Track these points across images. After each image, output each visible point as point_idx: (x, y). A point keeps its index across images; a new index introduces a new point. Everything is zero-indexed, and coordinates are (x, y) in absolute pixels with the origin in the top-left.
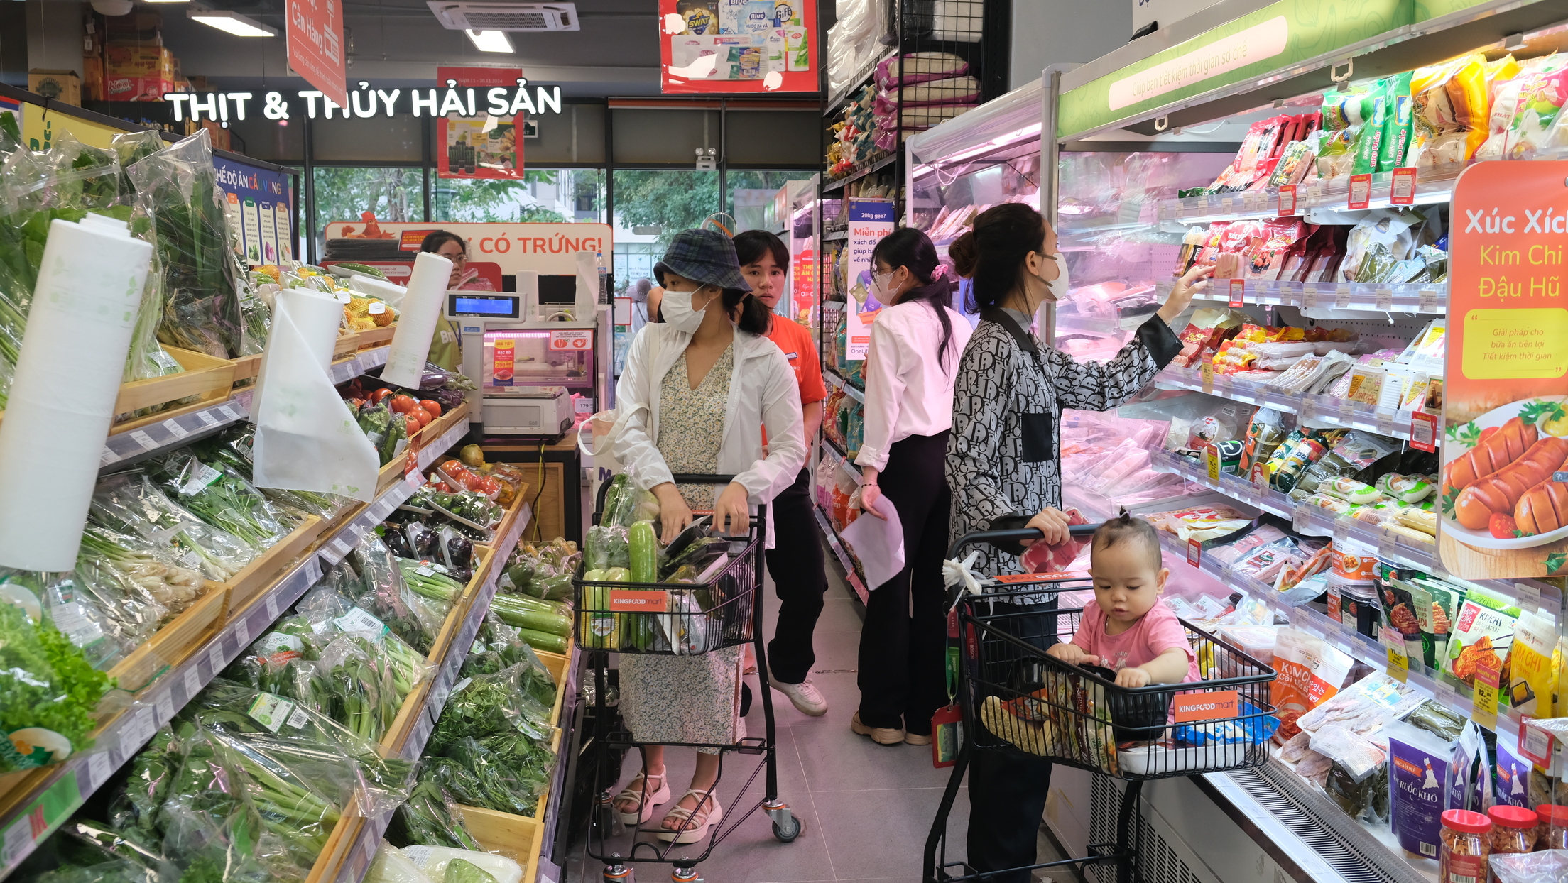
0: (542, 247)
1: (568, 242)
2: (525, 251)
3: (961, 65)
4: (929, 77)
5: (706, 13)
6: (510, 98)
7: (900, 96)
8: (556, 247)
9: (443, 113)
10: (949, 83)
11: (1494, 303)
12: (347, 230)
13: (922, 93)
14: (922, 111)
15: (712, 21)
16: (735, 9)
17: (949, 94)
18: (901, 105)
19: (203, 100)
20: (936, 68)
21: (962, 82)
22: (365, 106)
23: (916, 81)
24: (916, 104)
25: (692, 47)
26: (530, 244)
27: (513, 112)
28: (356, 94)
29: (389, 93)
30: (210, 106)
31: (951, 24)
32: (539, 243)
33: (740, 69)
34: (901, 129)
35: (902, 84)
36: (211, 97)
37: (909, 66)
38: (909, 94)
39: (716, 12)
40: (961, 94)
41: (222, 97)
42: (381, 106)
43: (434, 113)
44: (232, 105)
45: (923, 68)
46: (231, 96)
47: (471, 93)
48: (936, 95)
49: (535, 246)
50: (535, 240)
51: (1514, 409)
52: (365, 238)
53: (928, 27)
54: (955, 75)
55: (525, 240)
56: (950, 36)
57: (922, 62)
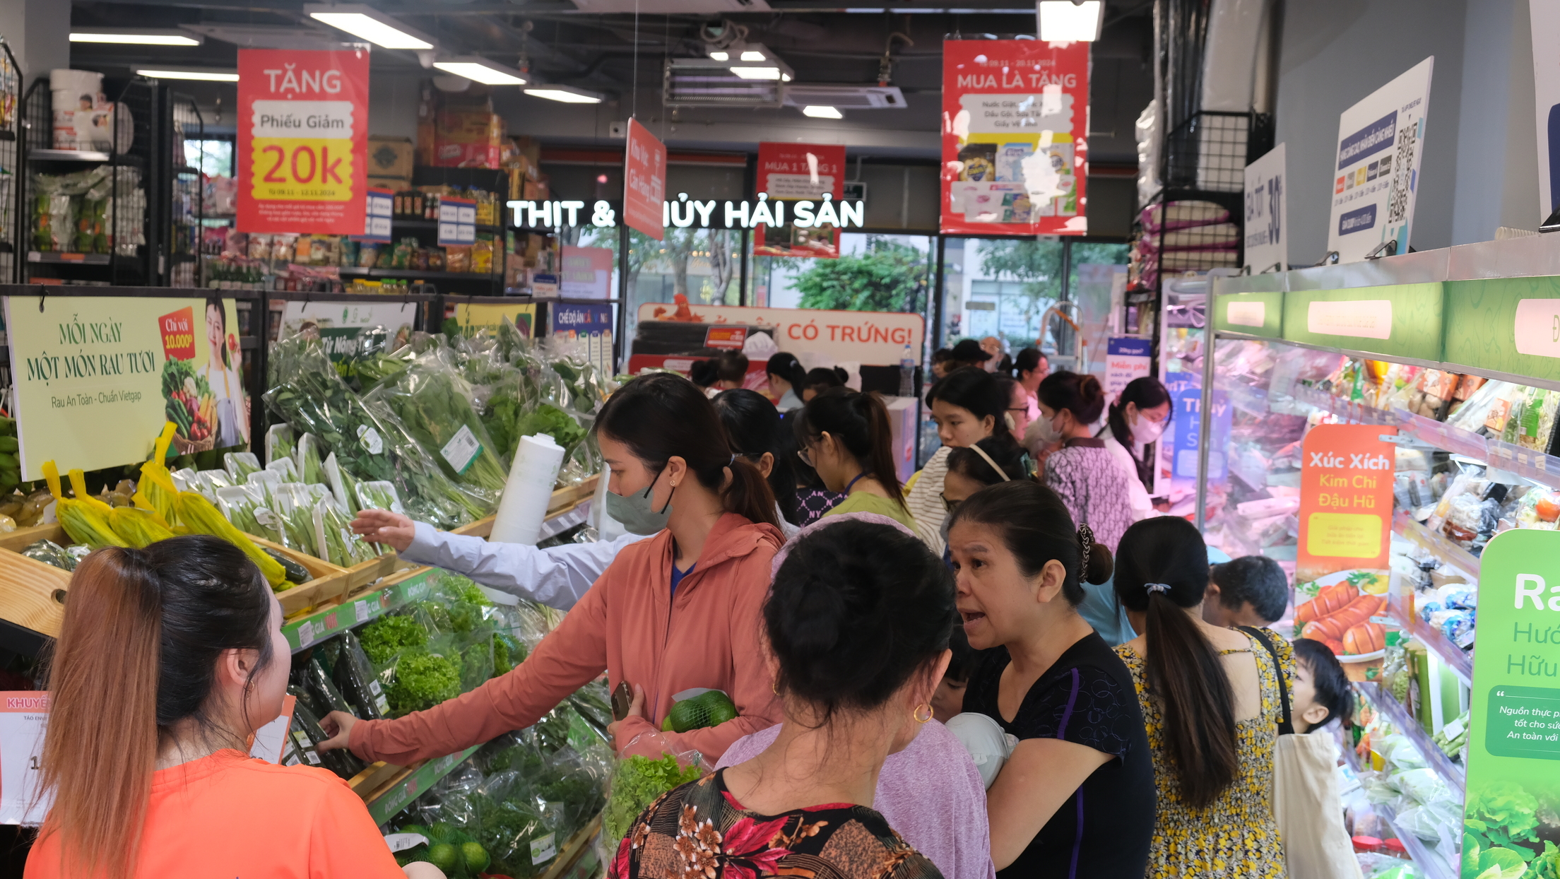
0: (850, 335)
1: (877, 331)
2: (833, 338)
3: (1222, 213)
4: (1191, 224)
5: (984, 162)
6: (815, 211)
7: (1162, 241)
8: (864, 335)
9: (753, 224)
10: (1209, 229)
11: (1329, 509)
12: (659, 312)
13: (1182, 238)
14: (1182, 255)
15: (989, 169)
16: (1011, 159)
17: (1208, 240)
18: (1162, 249)
19: (540, 207)
20: (1197, 216)
21: (1222, 229)
22: (683, 215)
23: (1178, 227)
24: (1176, 249)
25: (970, 193)
26: (838, 333)
27: (818, 224)
28: (675, 205)
29: (705, 203)
30: (545, 214)
31: (1213, 176)
32: (848, 331)
33: (1013, 213)
34: (1161, 271)
35: (1163, 230)
36: (547, 204)
37: (1172, 214)
38: (1170, 239)
39: (993, 162)
40: (1221, 240)
41: (556, 203)
42: (697, 216)
43: (744, 224)
44: (565, 213)
45: (1184, 216)
46: (566, 204)
47: (780, 207)
48: (1196, 240)
49: (844, 334)
50: (844, 328)
51: (1343, 575)
52: (677, 321)
53: (1191, 178)
54: (1216, 222)
55: (833, 328)
56: (1212, 187)
57: (1185, 210)
